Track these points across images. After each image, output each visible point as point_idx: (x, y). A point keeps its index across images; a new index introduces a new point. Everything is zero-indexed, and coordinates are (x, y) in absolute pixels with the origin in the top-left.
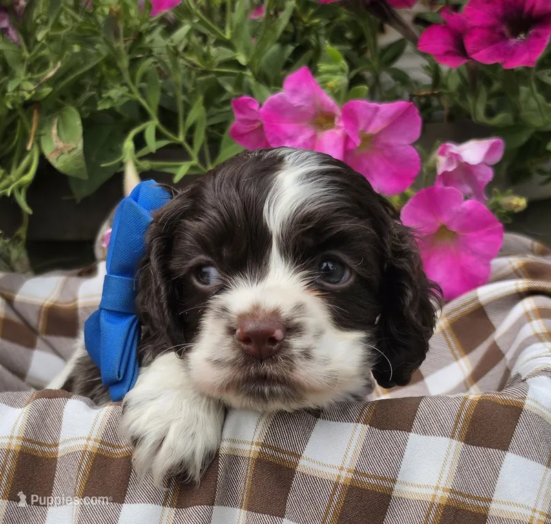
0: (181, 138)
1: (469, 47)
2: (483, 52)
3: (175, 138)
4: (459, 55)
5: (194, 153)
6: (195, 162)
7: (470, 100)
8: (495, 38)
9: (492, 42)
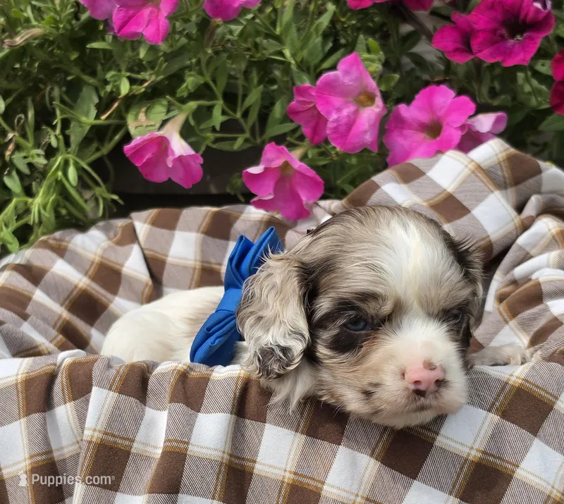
0: (239, 115)
1: (475, 47)
2: (486, 51)
3: (234, 114)
4: (466, 51)
5: (247, 127)
6: (247, 135)
7: (475, 86)
8: (495, 40)
9: (492, 43)
